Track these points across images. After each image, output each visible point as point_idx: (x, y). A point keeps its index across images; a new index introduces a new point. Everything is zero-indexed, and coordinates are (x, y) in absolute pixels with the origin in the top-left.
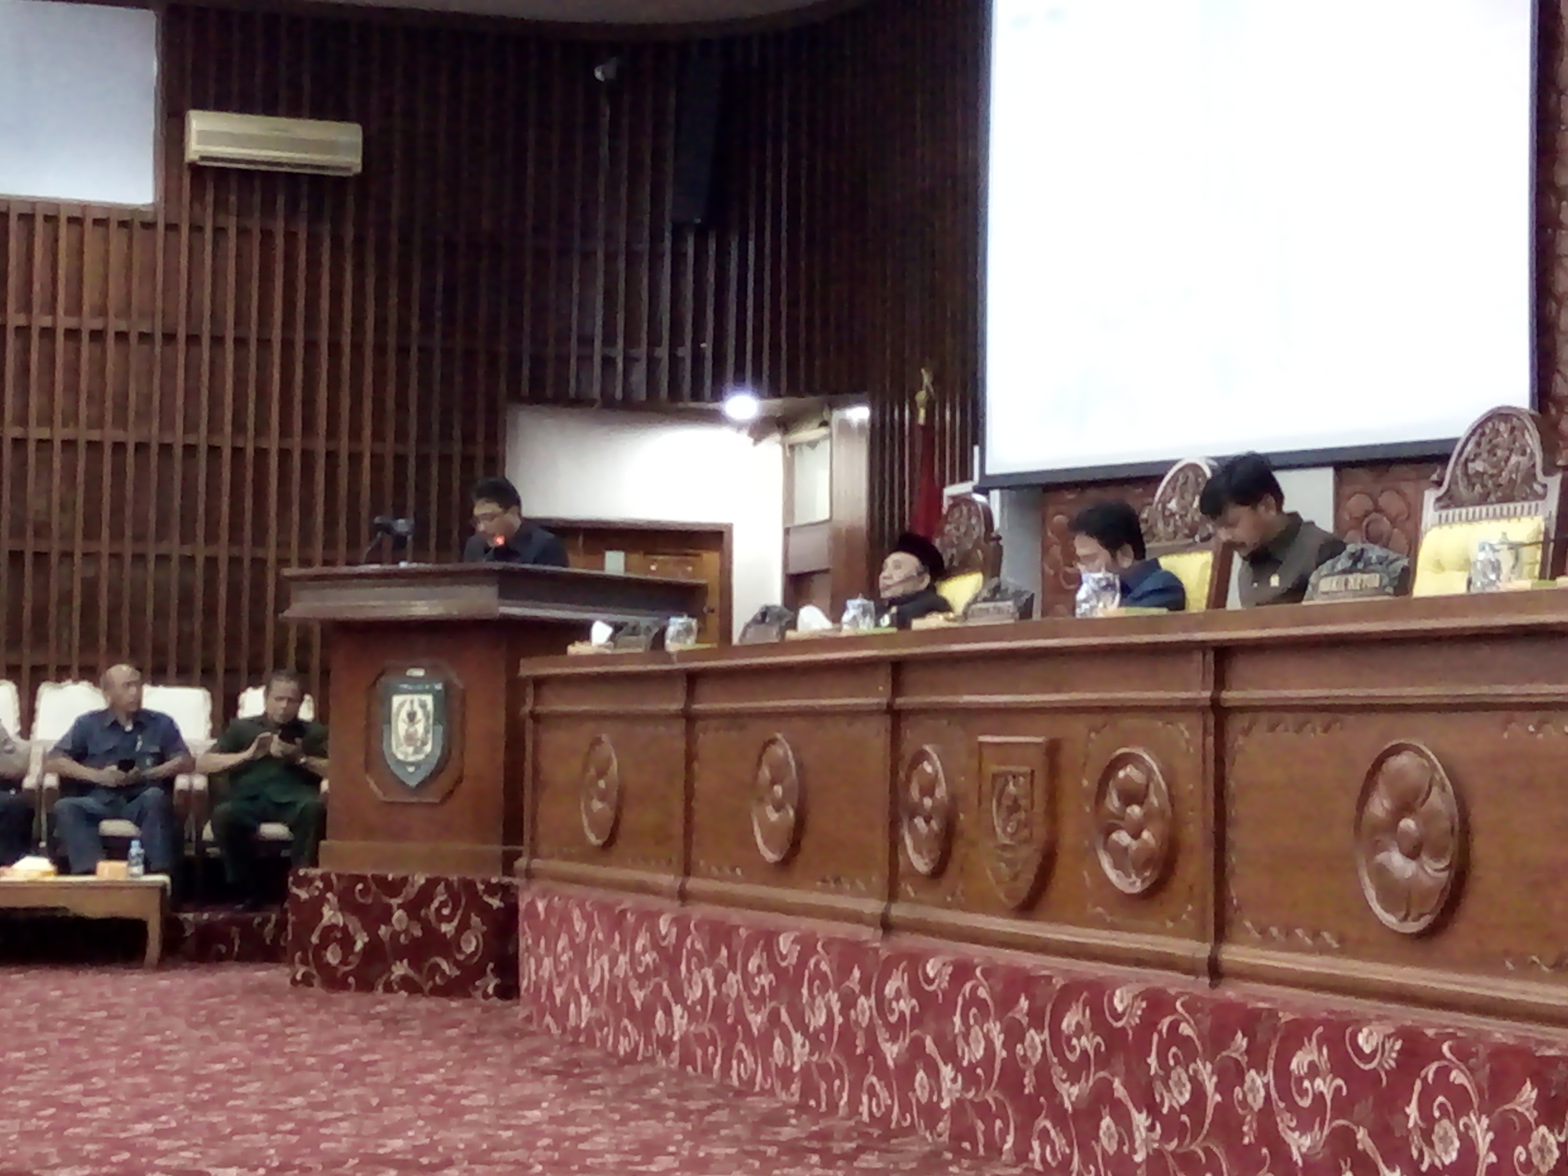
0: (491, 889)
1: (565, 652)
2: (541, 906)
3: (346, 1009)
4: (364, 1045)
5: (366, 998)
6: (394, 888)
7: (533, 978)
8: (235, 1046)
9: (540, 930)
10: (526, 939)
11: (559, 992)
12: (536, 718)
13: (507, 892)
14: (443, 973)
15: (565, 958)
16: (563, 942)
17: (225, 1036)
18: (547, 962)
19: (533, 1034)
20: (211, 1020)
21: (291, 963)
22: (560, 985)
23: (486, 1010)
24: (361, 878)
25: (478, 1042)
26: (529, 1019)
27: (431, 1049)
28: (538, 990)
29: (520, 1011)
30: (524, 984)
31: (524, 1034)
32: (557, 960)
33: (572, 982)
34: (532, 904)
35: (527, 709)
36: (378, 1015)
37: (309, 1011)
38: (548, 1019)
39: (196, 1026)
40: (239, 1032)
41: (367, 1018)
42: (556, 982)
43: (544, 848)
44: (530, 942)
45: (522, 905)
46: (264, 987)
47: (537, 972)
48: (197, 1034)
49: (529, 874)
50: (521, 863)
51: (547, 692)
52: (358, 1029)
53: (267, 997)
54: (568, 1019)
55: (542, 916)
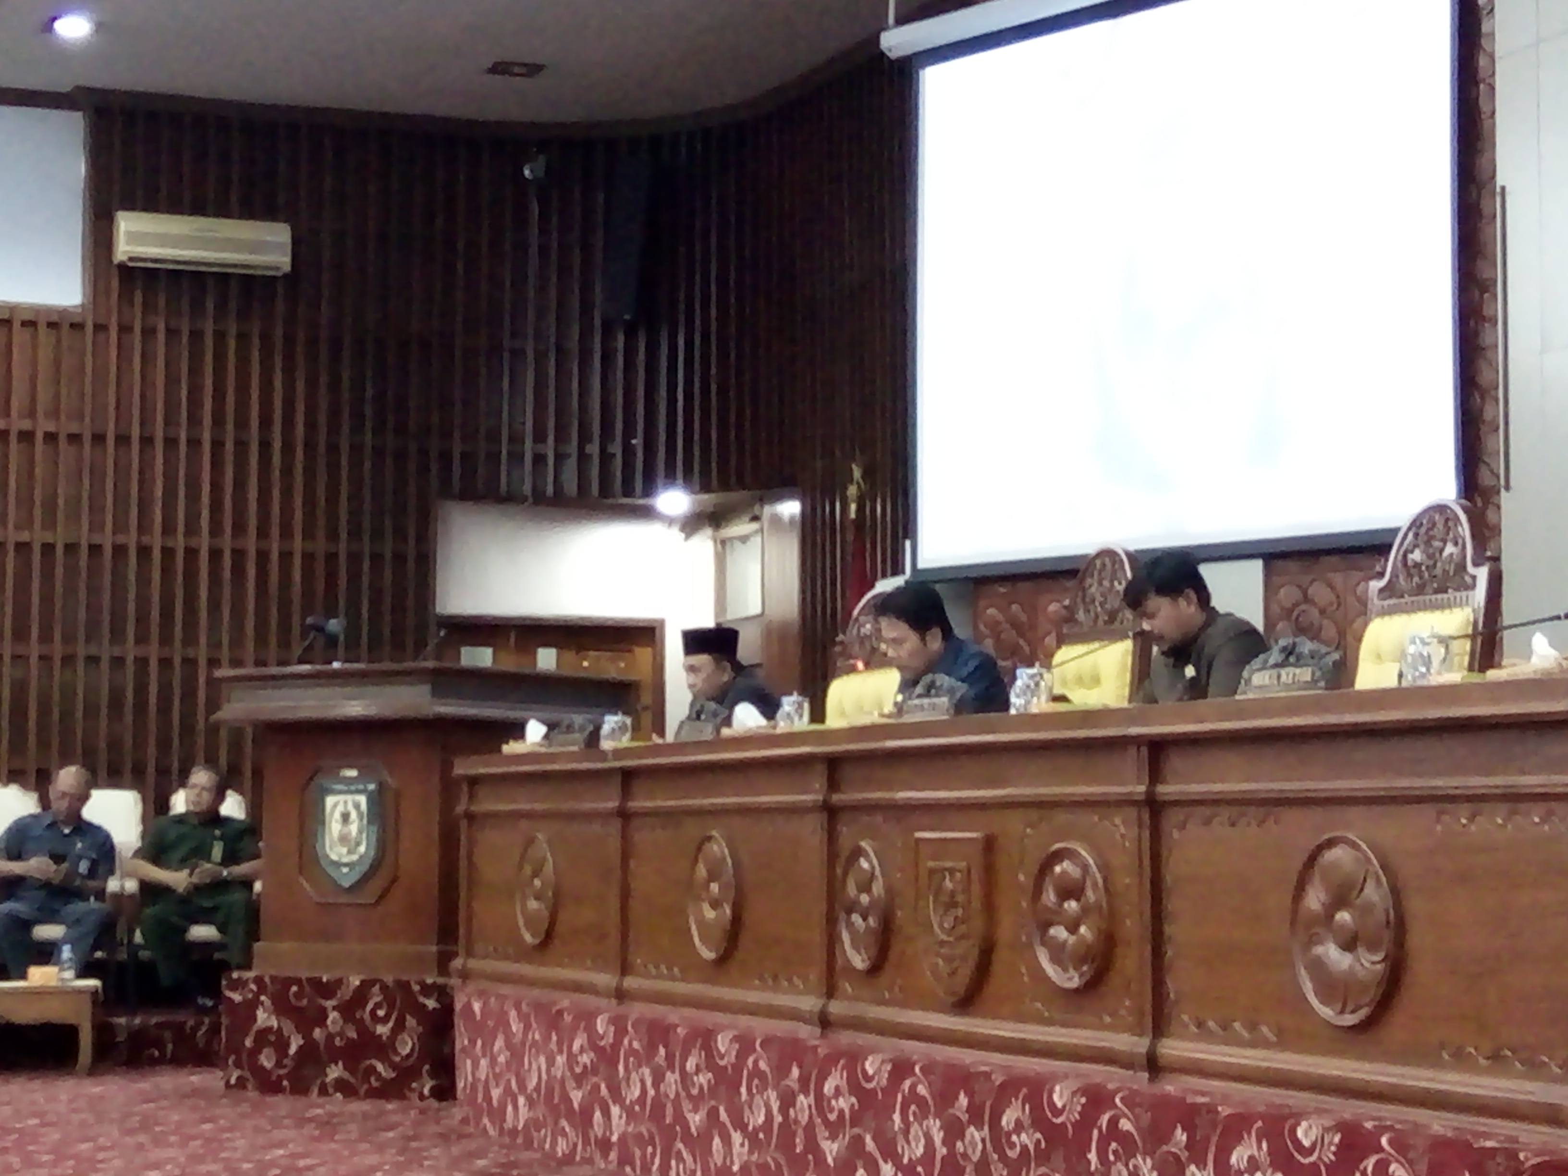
0: (427, 990)
1: (499, 751)
2: (477, 1007)
3: (283, 1112)
4: (300, 1150)
5: (300, 1102)
6: (327, 990)
7: (470, 1078)
8: (171, 1153)
9: (477, 1029)
10: (461, 1040)
11: (496, 1093)
12: (471, 817)
13: (444, 994)
14: (379, 1076)
15: (502, 1059)
16: (499, 1043)
17: (159, 1141)
18: (484, 1063)
19: (469, 1136)
20: (146, 1125)
21: (224, 1067)
22: (497, 1085)
23: (422, 1112)
24: (298, 981)
25: (414, 1144)
26: (465, 1121)
27: (365, 1152)
28: (474, 1091)
29: (457, 1112)
30: (460, 1085)
31: (461, 1136)
32: (493, 1061)
33: (509, 1081)
34: (468, 1007)
35: (460, 809)
36: (310, 1120)
37: (244, 1116)
38: (486, 1121)
39: (131, 1132)
40: (173, 1138)
41: (301, 1122)
42: (492, 1083)
43: (479, 947)
44: (466, 1042)
45: (458, 1006)
46: (198, 1091)
47: (473, 1074)
48: (129, 1140)
49: (465, 975)
50: (457, 963)
51: (482, 791)
52: (291, 1133)
53: (202, 1103)
54: (505, 1121)
55: (478, 1018)
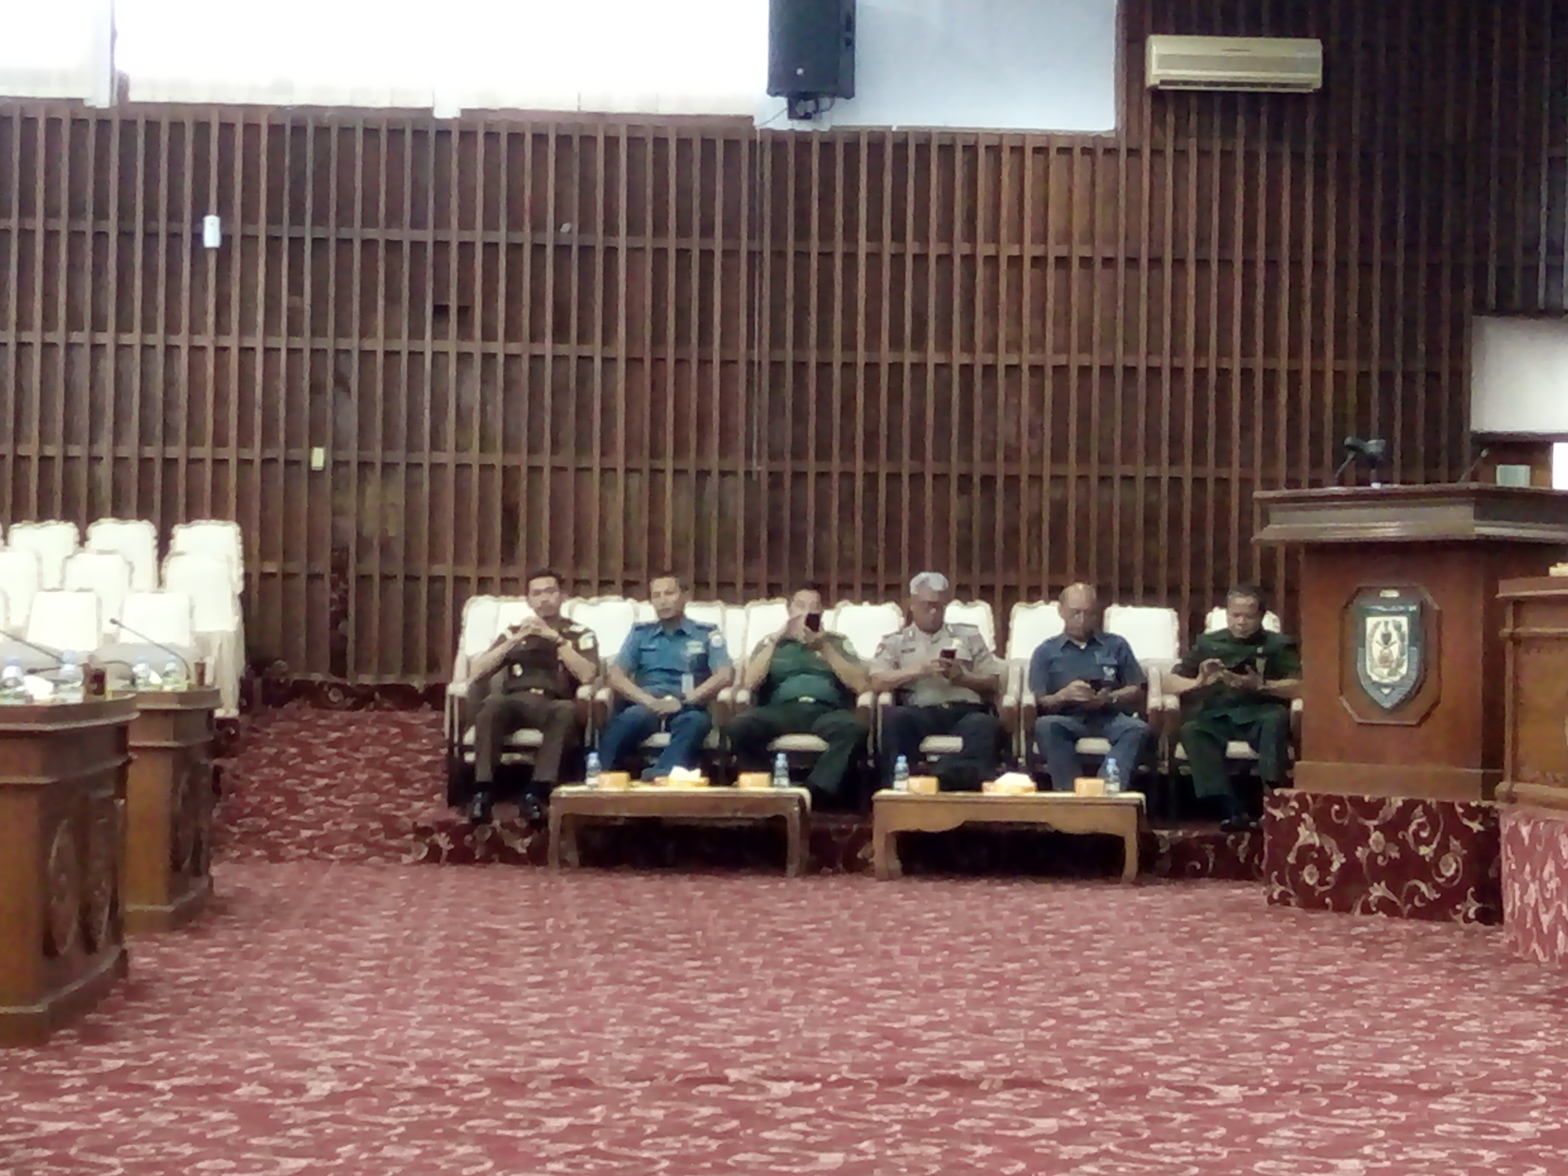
0: (1472, 813)
1: (1547, 573)
2: (1525, 831)
3: (1327, 928)
4: (1348, 966)
5: (1344, 920)
6: (1372, 809)
7: (1518, 904)
8: (1222, 964)
9: (1525, 854)
10: (1508, 864)
11: (1546, 919)
12: (1517, 640)
13: (1489, 816)
14: (1423, 898)
15: (1552, 885)
16: (1550, 868)
17: (1210, 953)
18: (1533, 888)
19: (1519, 960)
20: (1194, 937)
21: (1269, 883)
22: (1547, 912)
23: (1469, 934)
24: (1340, 800)
25: (1463, 967)
26: (1514, 945)
27: (1413, 972)
28: (1523, 914)
29: (1504, 937)
30: (1508, 910)
31: (1512, 960)
32: (1543, 887)
33: (1560, 907)
34: (1515, 830)
35: (1507, 631)
36: (1357, 937)
37: (1290, 931)
38: (1535, 946)
39: (1180, 942)
40: (1223, 950)
41: (1349, 940)
42: (1542, 909)
43: (1526, 771)
44: (1513, 867)
45: (1504, 831)
46: (1244, 906)
47: (1521, 899)
48: (1180, 950)
49: (1512, 799)
50: (1503, 787)
51: (1529, 615)
52: (1339, 951)
53: (1248, 916)
54: (1556, 946)
55: (1527, 842)
